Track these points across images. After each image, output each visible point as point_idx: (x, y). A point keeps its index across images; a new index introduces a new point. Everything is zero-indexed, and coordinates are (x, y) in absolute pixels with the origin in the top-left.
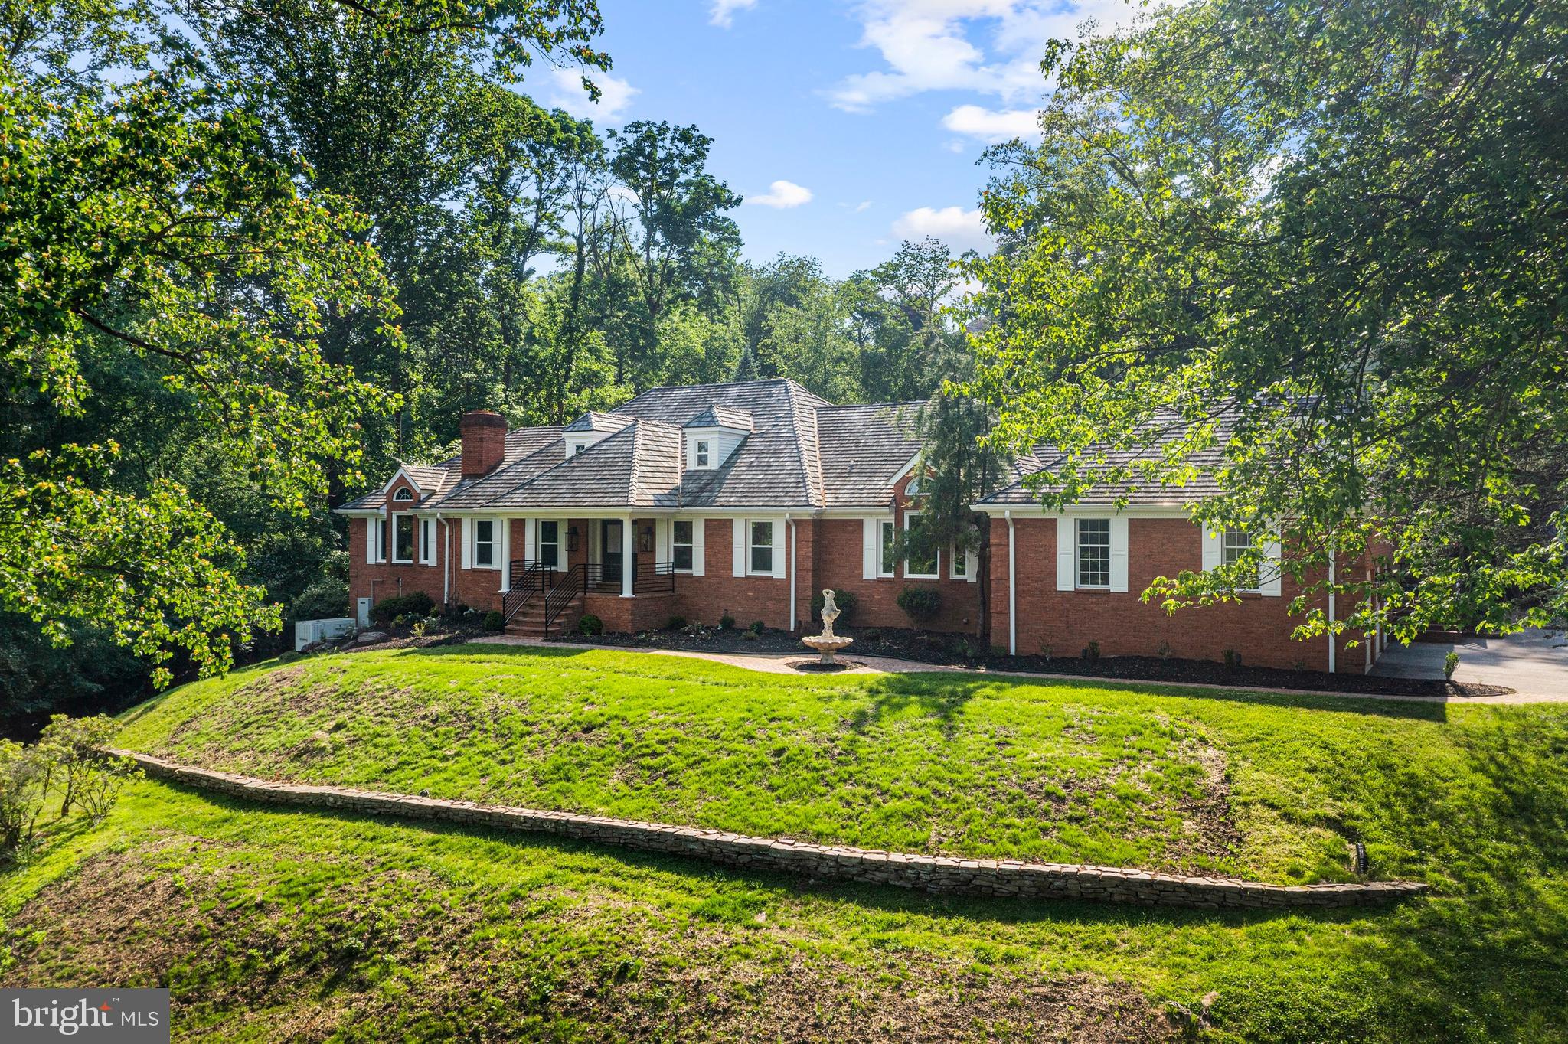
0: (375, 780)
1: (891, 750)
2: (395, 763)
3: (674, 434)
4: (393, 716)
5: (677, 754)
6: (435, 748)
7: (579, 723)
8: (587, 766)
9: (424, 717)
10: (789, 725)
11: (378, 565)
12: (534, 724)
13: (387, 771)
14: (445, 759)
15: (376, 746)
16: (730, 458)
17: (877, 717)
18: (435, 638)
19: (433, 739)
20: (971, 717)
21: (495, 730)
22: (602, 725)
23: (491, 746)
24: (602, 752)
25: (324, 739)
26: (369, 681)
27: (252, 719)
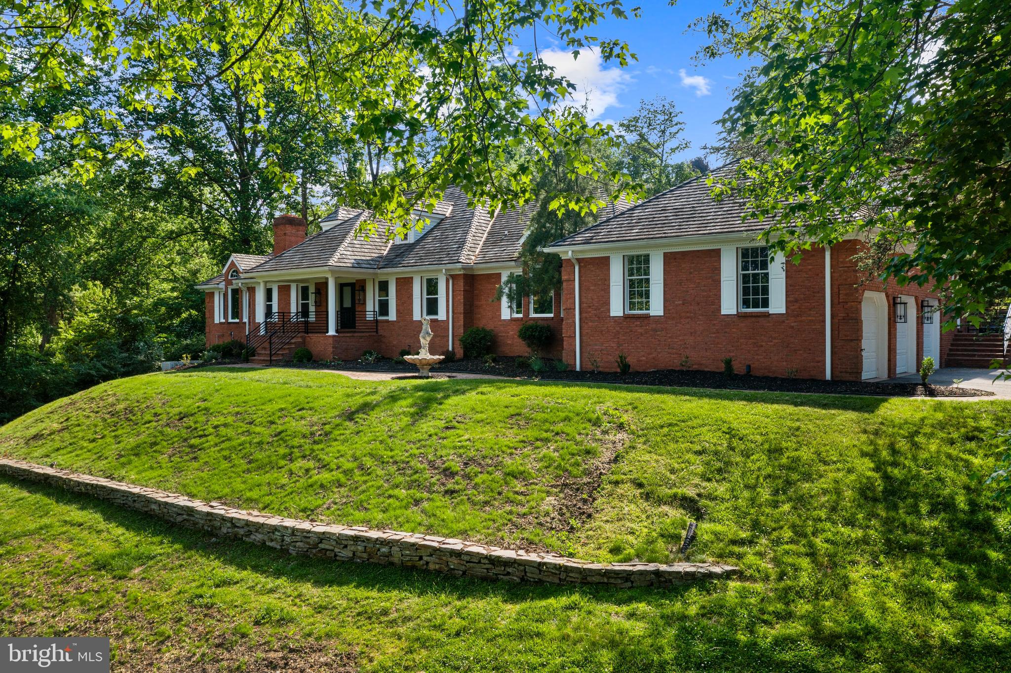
1: (359, 432)
2: (67, 444)
4: (97, 412)
5: (217, 436)
6: (95, 433)
8: (157, 444)
9: (110, 413)
11: (221, 323)
12: (159, 415)
14: (93, 440)
15: (70, 432)
16: (426, 234)
19: (100, 427)
20: (446, 407)
22: (192, 415)
24: (175, 434)
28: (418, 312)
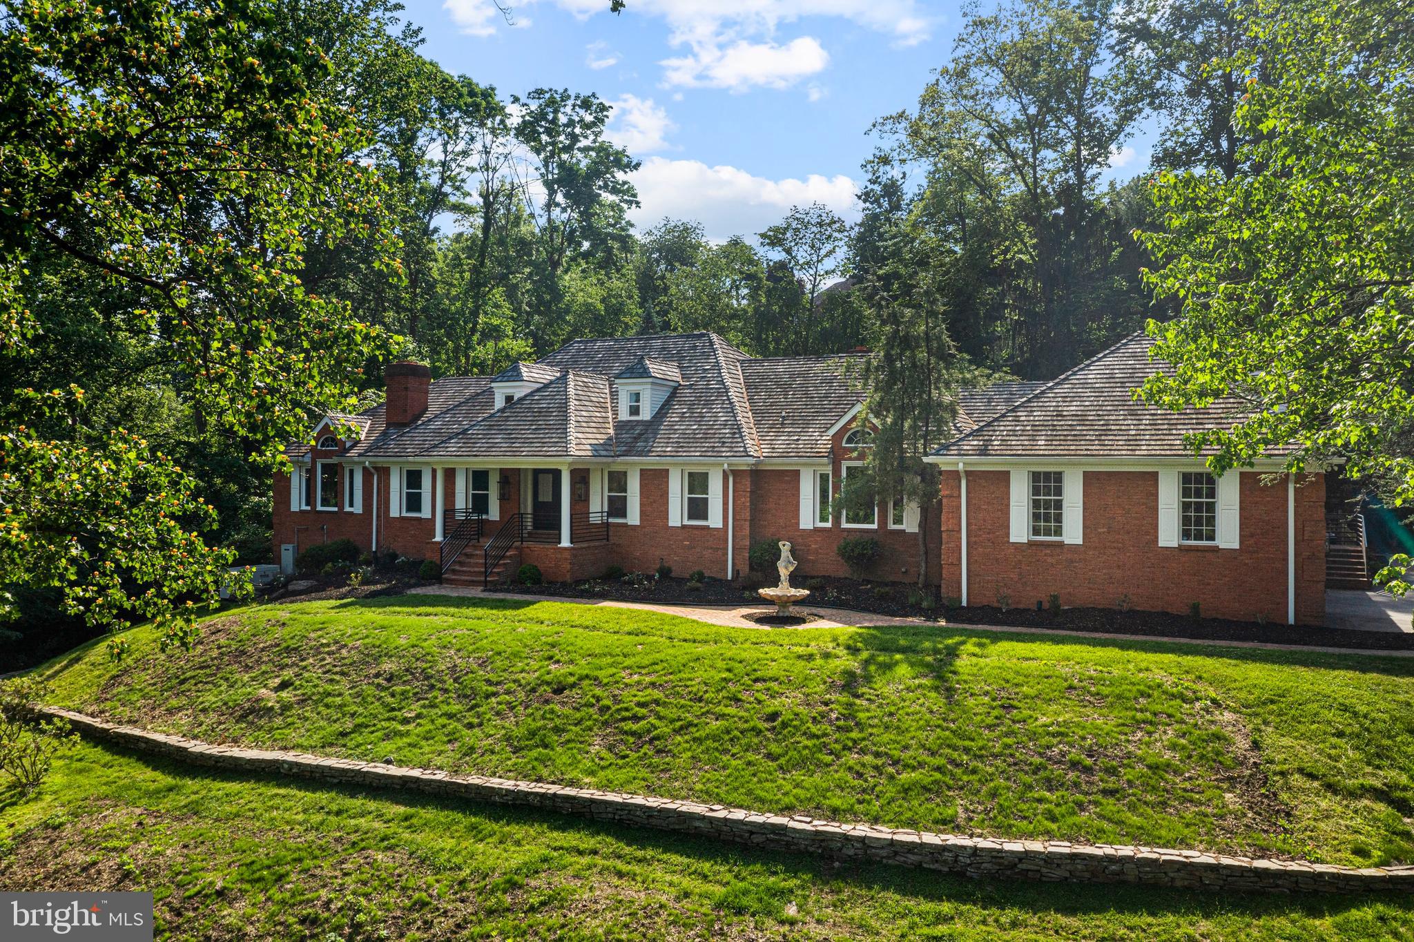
0: (331, 745)
1: (891, 714)
2: (351, 726)
3: (602, 385)
4: (343, 674)
5: (660, 718)
6: (393, 709)
7: (548, 684)
8: (564, 730)
9: (377, 675)
10: (774, 686)
11: (302, 512)
12: (498, 683)
13: (343, 734)
14: (406, 721)
15: (327, 706)
16: (661, 408)
17: (868, 679)
18: (373, 588)
19: (390, 700)
20: (965, 677)
21: (457, 690)
22: (573, 686)
23: (455, 708)
24: (578, 715)
25: (271, 699)
26: (313, 635)
27: (188, 674)
28: (677, 516)
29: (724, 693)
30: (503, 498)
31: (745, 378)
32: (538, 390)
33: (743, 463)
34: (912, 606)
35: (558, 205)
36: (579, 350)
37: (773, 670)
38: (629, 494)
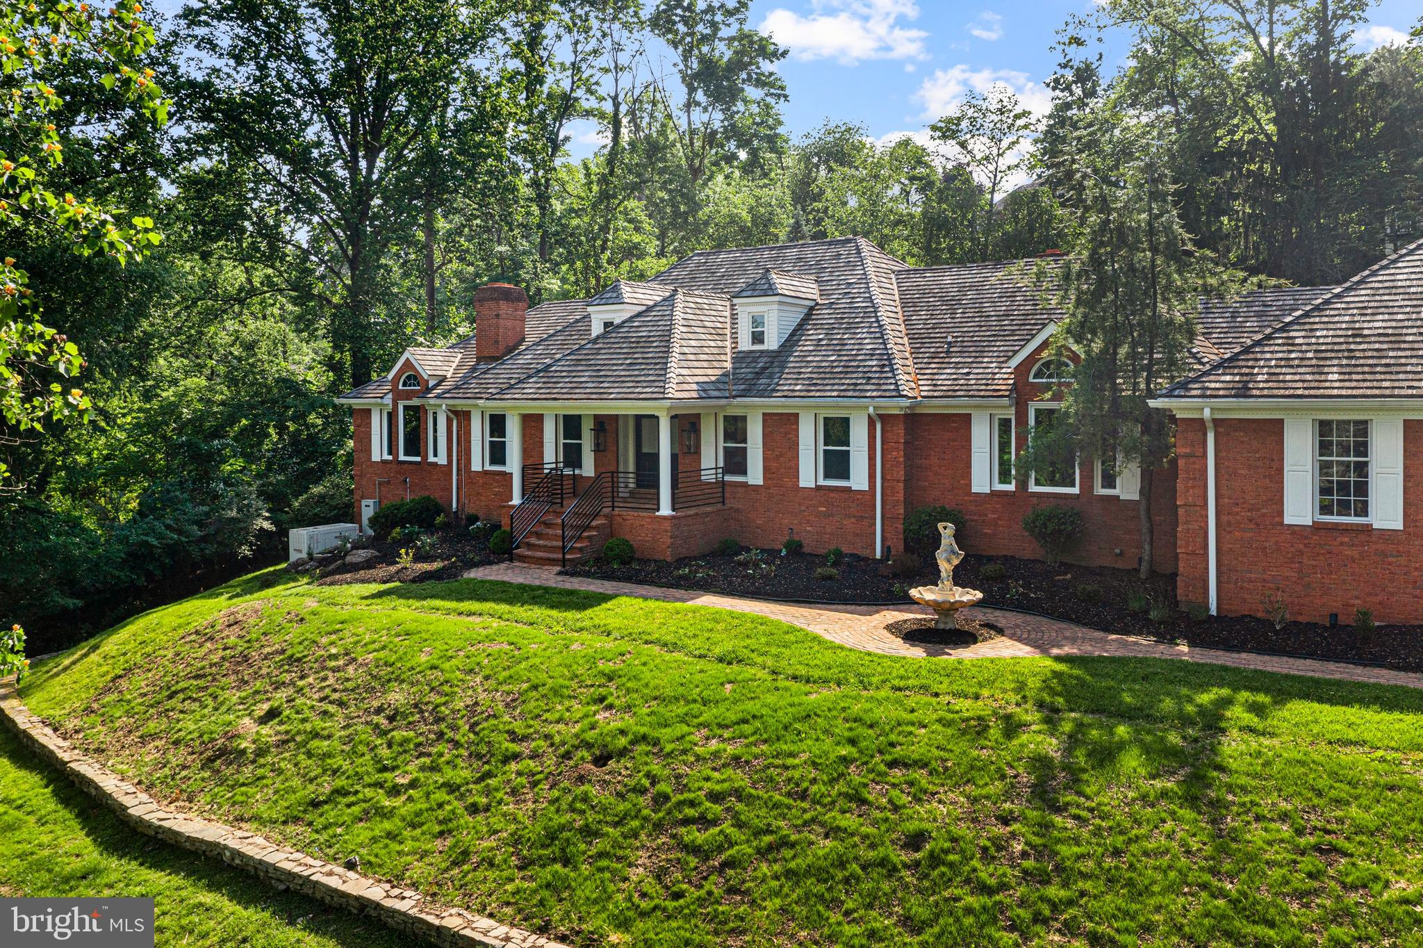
0: (296, 820)
2: (327, 789)
3: (722, 306)
7: (589, 746)
8: (597, 834)
9: (379, 711)
11: (384, 462)
12: (525, 738)
13: (315, 804)
16: (793, 334)
18: (426, 567)
21: (470, 743)
23: (462, 774)
24: (622, 807)
25: (249, 731)
28: (809, 473)
29: (841, 787)
30: (598, 449)
31: (901, 293)
32: (639, 314)
33: (895, 407)
34: (1134, 615)
35: (698, 104)
36: (699, 264)
37: (920, 745)
38: (749, 445)
